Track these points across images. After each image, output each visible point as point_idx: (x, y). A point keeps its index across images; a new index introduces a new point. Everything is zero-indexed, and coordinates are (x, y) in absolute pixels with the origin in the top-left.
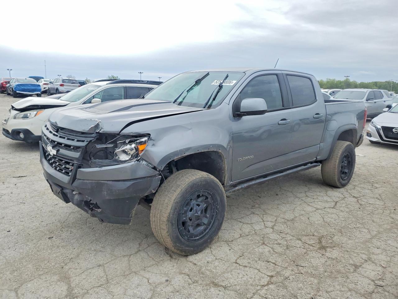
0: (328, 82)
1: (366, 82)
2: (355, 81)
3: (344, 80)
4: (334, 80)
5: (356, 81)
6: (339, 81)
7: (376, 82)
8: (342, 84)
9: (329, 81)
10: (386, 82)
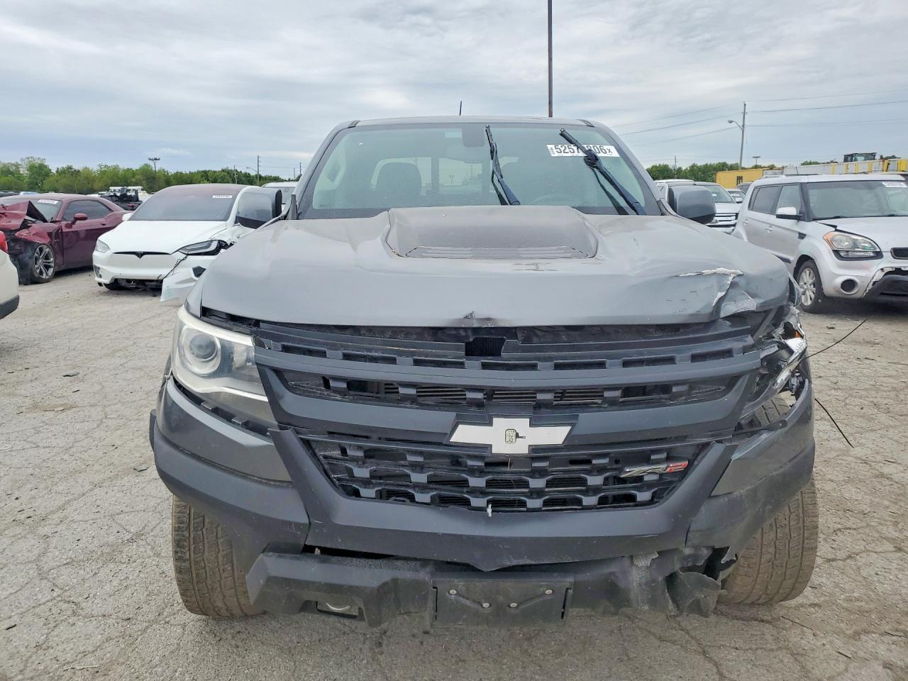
0: (103, 173)
1: (188, 172)
2: (163, 170)
3: (141, 169)
4: (116, 168)
5: (166, 170)
6: (128, 169)
7: (205, 172)
8: (137, 177)
9: (105, 171)
10: (223, 171)
